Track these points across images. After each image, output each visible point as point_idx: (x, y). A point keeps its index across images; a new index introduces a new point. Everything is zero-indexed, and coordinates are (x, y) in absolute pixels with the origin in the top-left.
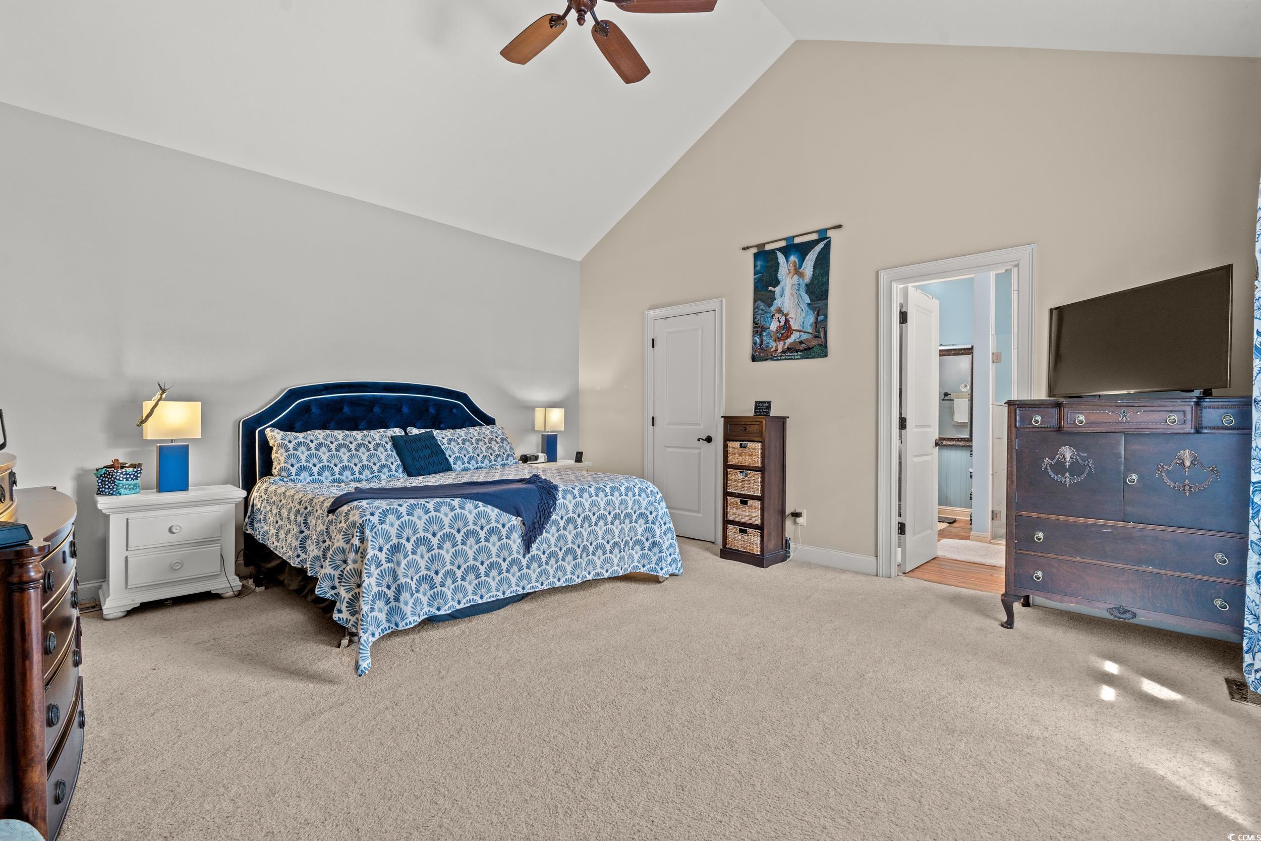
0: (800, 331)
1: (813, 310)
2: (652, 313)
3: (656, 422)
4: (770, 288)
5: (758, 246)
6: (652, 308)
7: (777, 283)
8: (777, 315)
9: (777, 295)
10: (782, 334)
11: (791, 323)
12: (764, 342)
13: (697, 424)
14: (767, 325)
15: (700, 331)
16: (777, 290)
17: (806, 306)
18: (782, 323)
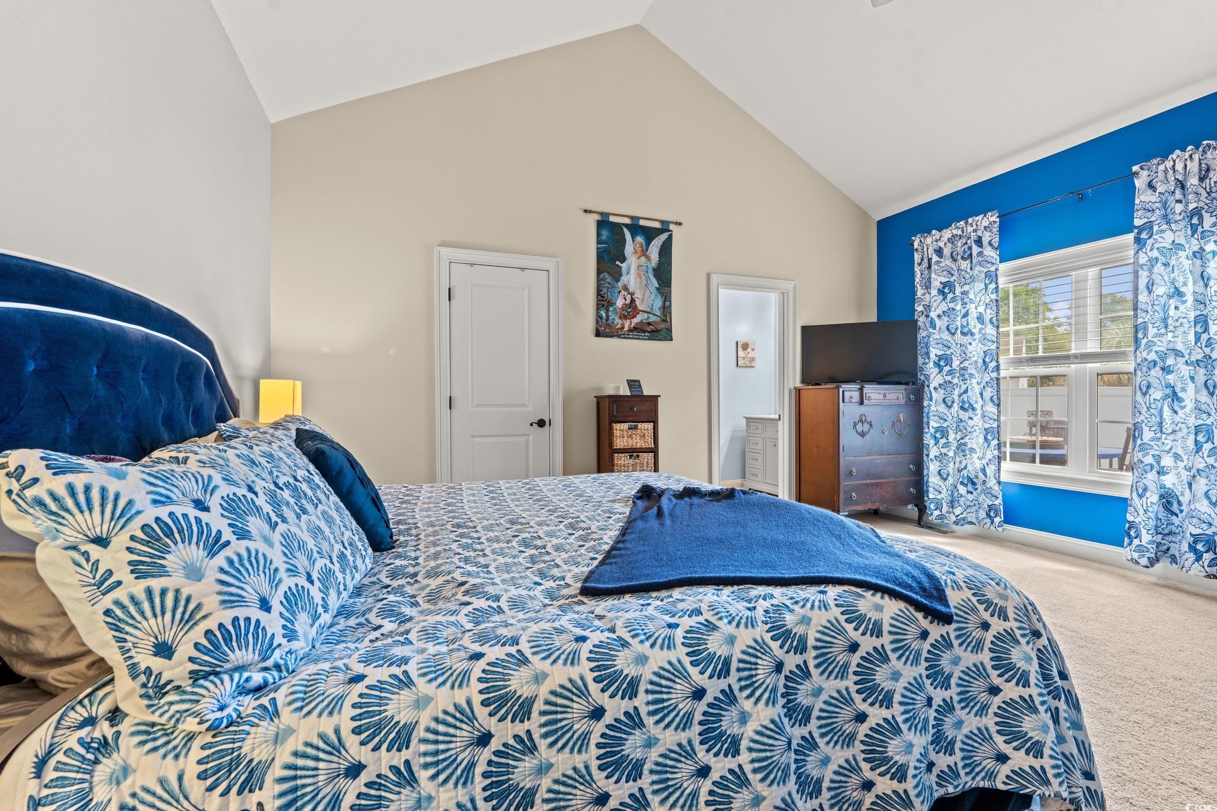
0: (648, 313)
1: (662, 294)
2: (447, 253)
3: (456, 403)
4: (618, 263)
5: (601, 214)
6: (444, 244)
7: (623, 259)
8: (623, 292)
9: (624, 271)
10: (629, 313)
11: (638, 302)
12: (610, 318)
13: (524, 405)
14: (613, 301)
15: (526, 291)
16: (624, 266)
17: (654, 289)
18: (628, 302)
